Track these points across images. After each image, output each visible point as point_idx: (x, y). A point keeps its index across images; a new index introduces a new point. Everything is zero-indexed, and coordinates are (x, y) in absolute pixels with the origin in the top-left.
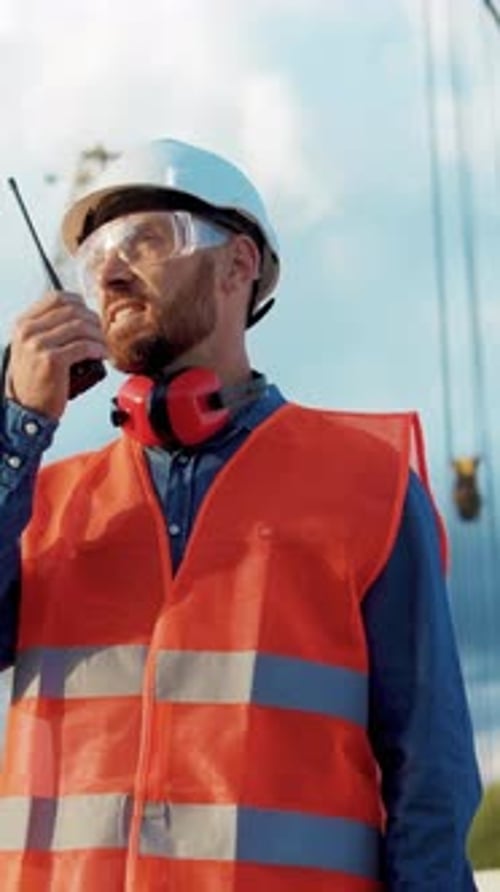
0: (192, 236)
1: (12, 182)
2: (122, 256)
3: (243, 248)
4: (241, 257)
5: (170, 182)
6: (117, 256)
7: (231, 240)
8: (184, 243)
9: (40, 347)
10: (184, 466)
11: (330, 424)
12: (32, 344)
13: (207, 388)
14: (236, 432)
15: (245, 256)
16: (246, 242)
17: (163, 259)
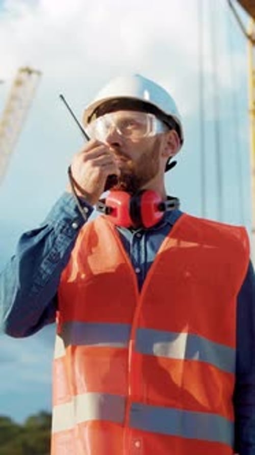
0: (155, 127)
1: (62, 97)
2: (119, 131)
3: (173, 137)
4: (171, 141)
5: (146, 97)
6: (115, 131)
7: (167, 132)
8: (151, 130)
9: (95, 165)
10: (141, 238)
11: (210, 226)
12: (89, 163)
13: (158, 200)
14: (165, 224)
15: (173, 141)
16: (174, 134)
17: (141, 137)
